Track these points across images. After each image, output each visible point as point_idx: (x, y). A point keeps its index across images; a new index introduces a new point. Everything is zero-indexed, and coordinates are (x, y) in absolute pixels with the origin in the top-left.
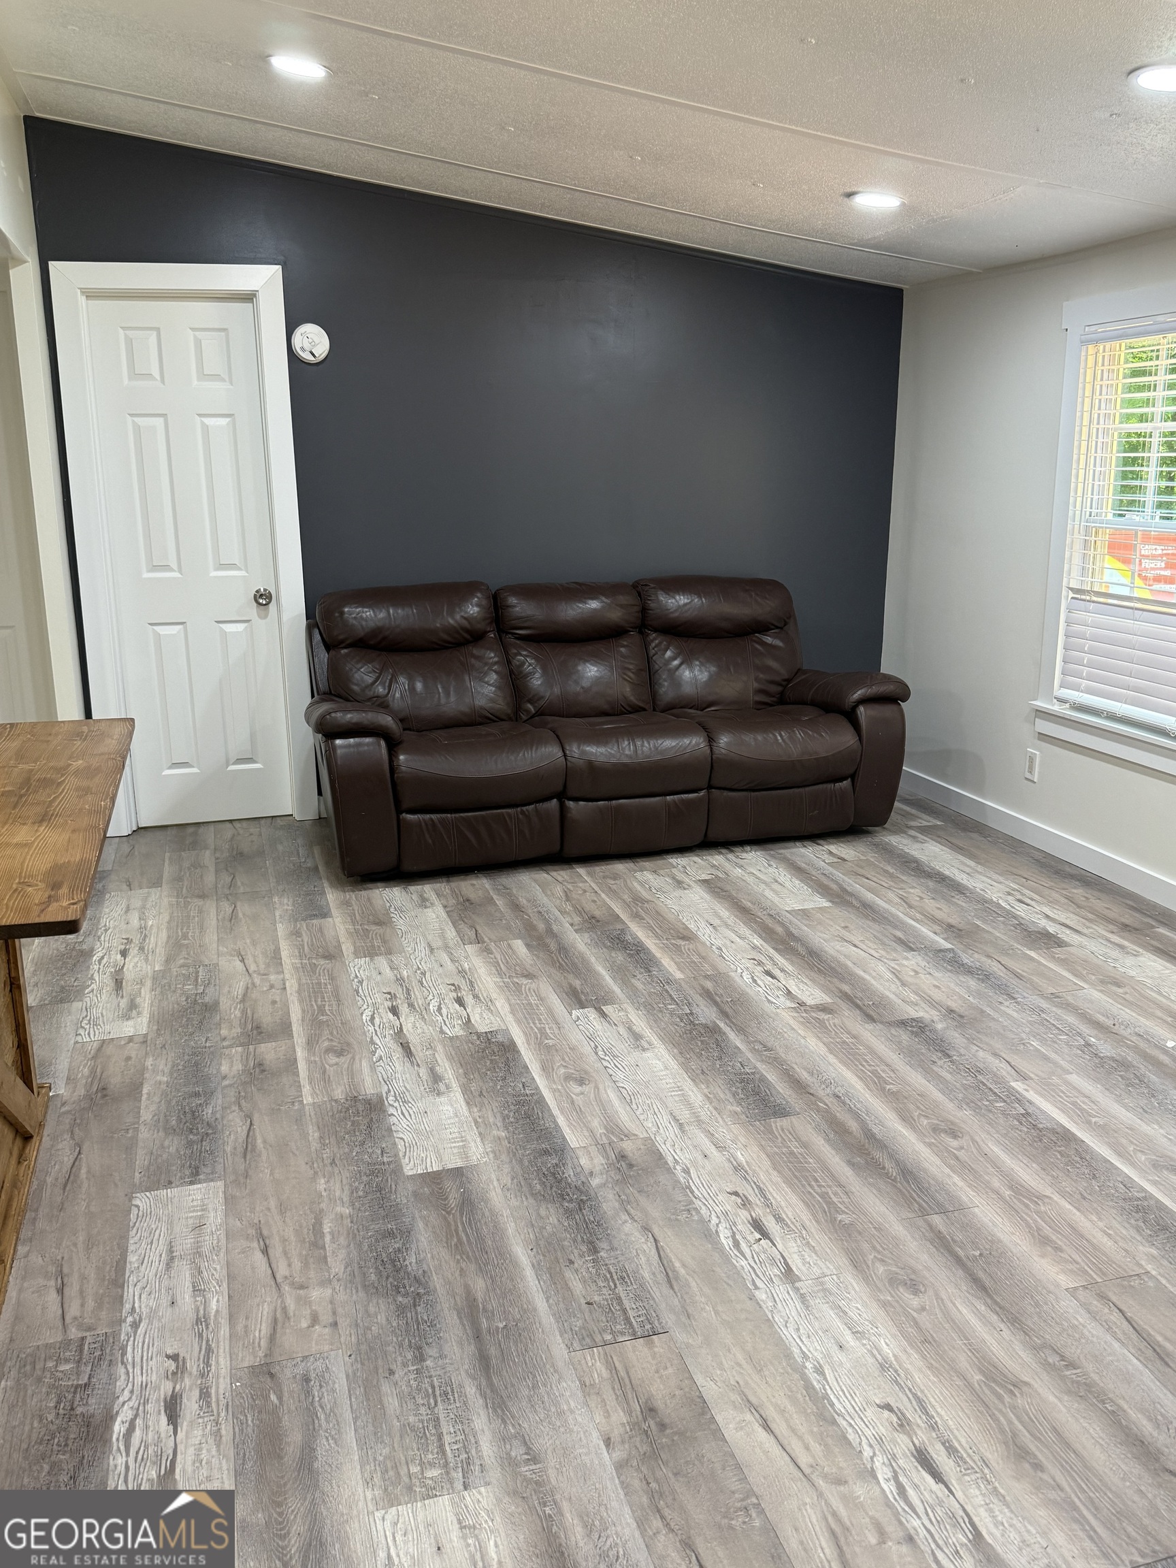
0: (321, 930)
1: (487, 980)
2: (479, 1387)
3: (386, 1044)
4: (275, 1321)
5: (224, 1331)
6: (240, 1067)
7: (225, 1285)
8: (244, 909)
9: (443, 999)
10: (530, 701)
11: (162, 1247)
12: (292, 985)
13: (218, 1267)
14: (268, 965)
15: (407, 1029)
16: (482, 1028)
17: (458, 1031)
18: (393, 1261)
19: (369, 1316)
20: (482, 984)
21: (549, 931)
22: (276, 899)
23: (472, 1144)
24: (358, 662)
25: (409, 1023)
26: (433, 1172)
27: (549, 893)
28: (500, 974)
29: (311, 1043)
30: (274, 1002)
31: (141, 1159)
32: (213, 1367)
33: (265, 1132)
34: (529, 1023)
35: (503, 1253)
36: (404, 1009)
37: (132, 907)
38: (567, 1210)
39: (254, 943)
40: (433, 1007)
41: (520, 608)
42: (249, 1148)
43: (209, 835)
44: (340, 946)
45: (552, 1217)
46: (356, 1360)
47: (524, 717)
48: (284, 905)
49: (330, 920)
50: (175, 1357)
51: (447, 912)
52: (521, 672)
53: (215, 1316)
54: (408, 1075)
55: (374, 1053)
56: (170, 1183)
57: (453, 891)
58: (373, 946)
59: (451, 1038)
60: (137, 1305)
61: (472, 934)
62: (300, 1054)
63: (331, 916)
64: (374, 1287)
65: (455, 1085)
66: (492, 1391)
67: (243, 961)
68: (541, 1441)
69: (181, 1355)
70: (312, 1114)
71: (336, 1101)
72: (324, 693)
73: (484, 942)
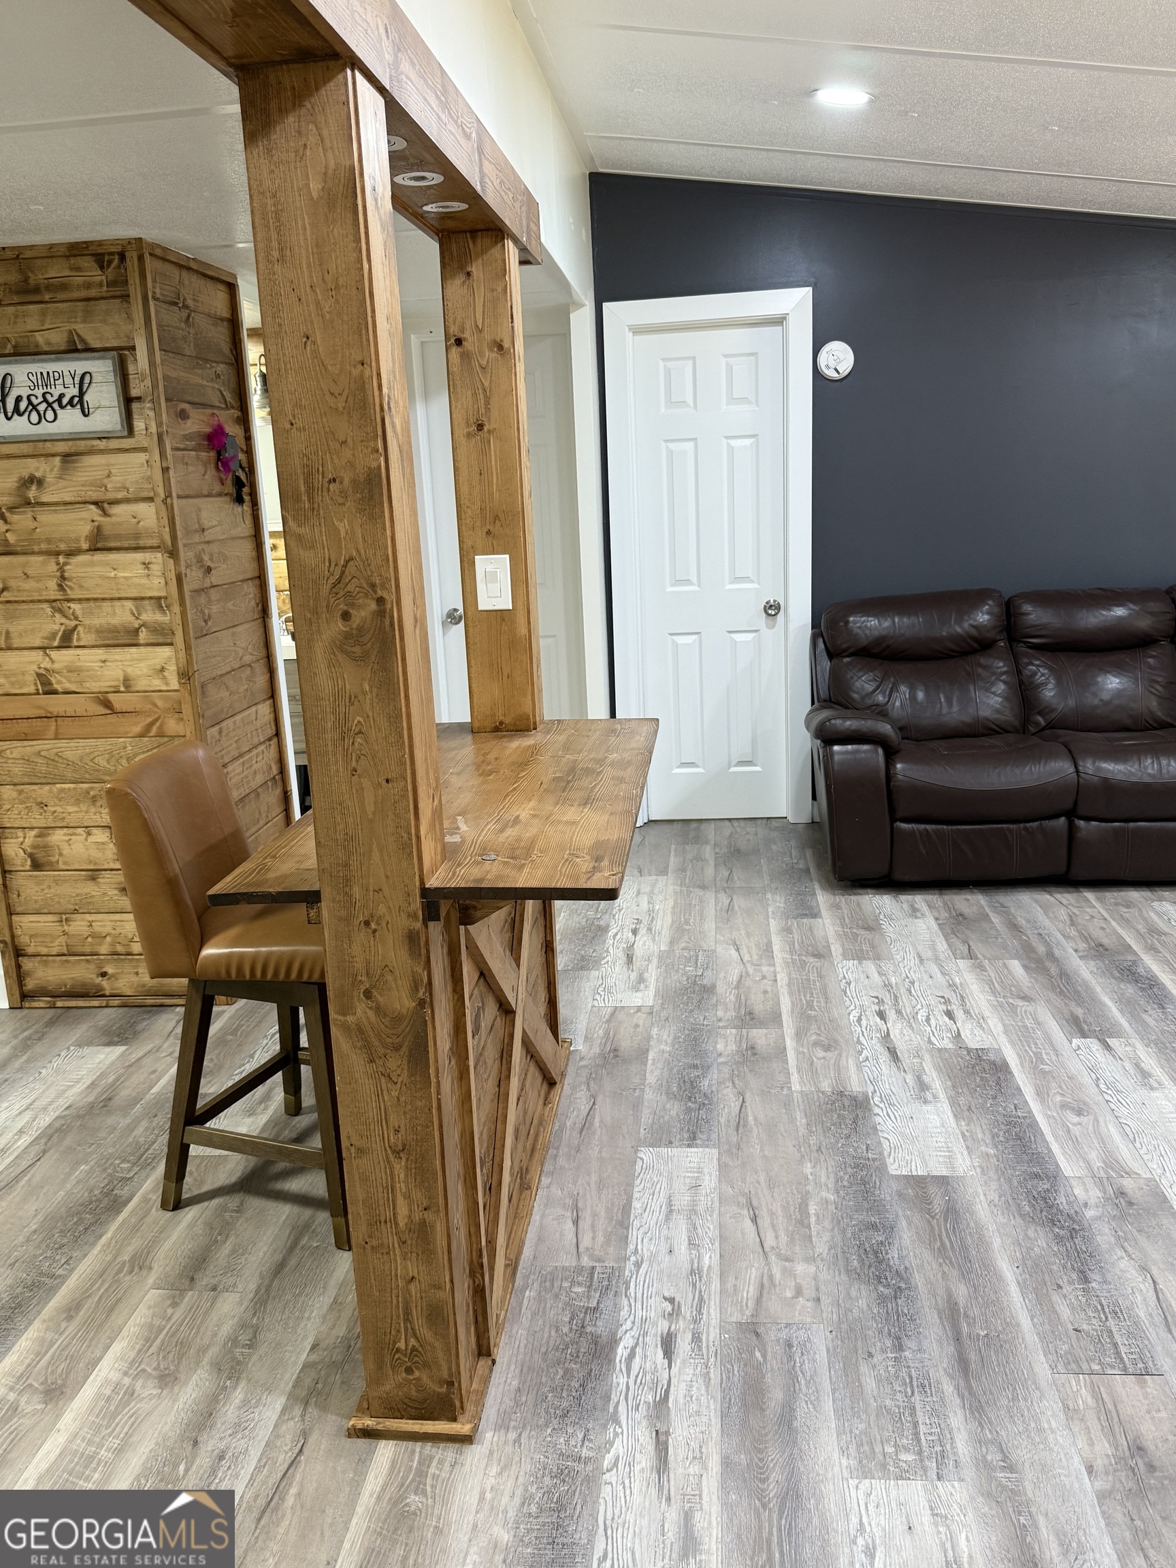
0: (810, 929)
1: (980, 998)
2: (957, 1388)
3: (873, 1046)
4: (762, 1286)
5: (715, 1285)
6: (734, 1048)
7: (717, 1244)
8: (740, 902)
9: (932, 1011)
10: (1040, 713)
11: (662, 1199)
12: (782, 978)
13: (711, 1227)
14: (761, 958)
15: (895, 1034)
16: (973, 1044)
17: (947, 1044)
18: (876, 1253)
19: (851, 1299)
20: (974, 999)
21: (1050, 955)
22: (769, 896)
23: (959, 1156)
24: (861, 670)
25: (896, 1029)
26: (918, 1176)
27: (1051, 915)
28: (994, 992)
29: (799, 1035)
30: (765, 992)
31: (646, 1117)
32: (704, 1316)
33: (756, 1110)
34: (1023, 1046)
35: (987, 1265)
36: (891, 1015)
37: (642, 891)
38: (1057, 1236)
39: (748, 935)
40: (921, 1016)
41: (1034, 615)
42: (741, 1123)
43: (710, 831)
44: (829, 946)
45: (1041, 1240)
46: (837, 1336)
47: (1033, 730)
48: (776, 902)
49: (820, 920)
50: (671, 1300)
51: (939, 925)
52: (1032, 683)
53: (708, 1271)
54: (894, 1079)
55: (860, 1053)
56: (671, 1142)
57: (945, 904)
58: (862, 950)
59: (940, 1050)
60: (639, 1247)
61: (965, 949)
62: (790, 1043)
63: (821, 917)
64: (856, 1273)
65: (942, 1096)
66: (970, 1394)
67: (738, 950)
68: (1019, 1452)
69: (677, 1300)
70: (800, 1101)
71: (823, 1093)
72: (825, 701)
73: (977, 958)
